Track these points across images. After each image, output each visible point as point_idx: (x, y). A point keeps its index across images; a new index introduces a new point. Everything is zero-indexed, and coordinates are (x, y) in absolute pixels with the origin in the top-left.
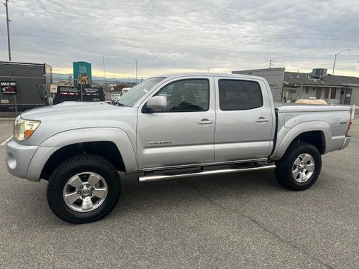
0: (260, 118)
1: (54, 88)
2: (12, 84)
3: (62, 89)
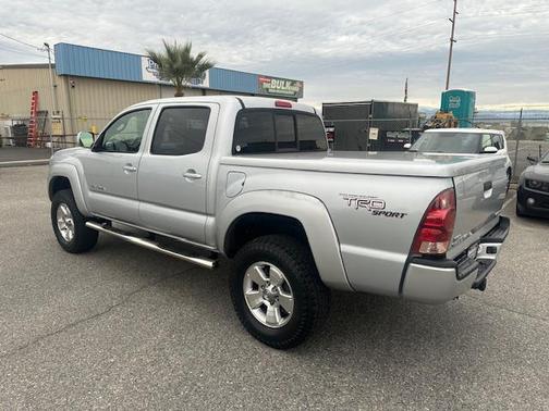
0: (189, 171)
1: (374, 134)
2: (331, 130)
3: (389, 135)
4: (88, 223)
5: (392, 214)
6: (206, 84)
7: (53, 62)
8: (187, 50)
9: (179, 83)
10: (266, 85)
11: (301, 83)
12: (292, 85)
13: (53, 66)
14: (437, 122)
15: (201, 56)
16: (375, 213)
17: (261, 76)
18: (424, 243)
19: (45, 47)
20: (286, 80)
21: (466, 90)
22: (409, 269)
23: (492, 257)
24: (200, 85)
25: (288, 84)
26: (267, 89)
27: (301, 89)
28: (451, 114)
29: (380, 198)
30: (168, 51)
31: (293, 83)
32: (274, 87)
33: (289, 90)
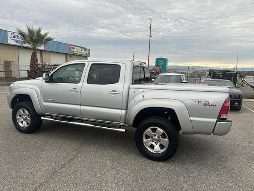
0: (112, 91)
4: (42, 118)
5: (211, 105)
8: (39, 31)
10: (72, 50)
11: (89, 50)
12: (85, 50)
15: (46, 34)
16: (205, 105)
17: (70, 45)
18: (222, 115)
20: (82, 48)
21: (165, 58)
22: (217, 124)
24: (39, 48)
25: (83, 50)
26: (73, 52)
27: (89, 52)
28: (160, 67)
29: (207, 100)
30: (29, 30)
31: (85, 49)
32: (76, 50)
33: (83, 52)
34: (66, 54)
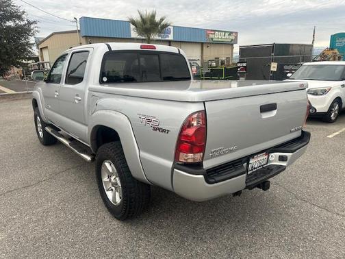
1: (274, 67)
2: (245, 65)
3: (286, 67)
4: (46, 128)
5: (163, 130)
6: (171, 37)
7: (79, 29)
8: (153, 16)
9: (149, 38)
10: (211, 36)
11: (236, 33)
12: (229, 35)
13: (79, 31)
14: (324, 57)
15: (162, 20)
17: (207, 30)
19: (75, 20)
20: (225, 32)
23: (284, 164)
24: (167, 39)
25: (227, 34)
26: (212, 39)
27: (236, 37)
28: (336, 51)
30: (141, 17)
31: (231, 33)
32: (217, 37)
33: (228, 38)
34: (202, 44)
